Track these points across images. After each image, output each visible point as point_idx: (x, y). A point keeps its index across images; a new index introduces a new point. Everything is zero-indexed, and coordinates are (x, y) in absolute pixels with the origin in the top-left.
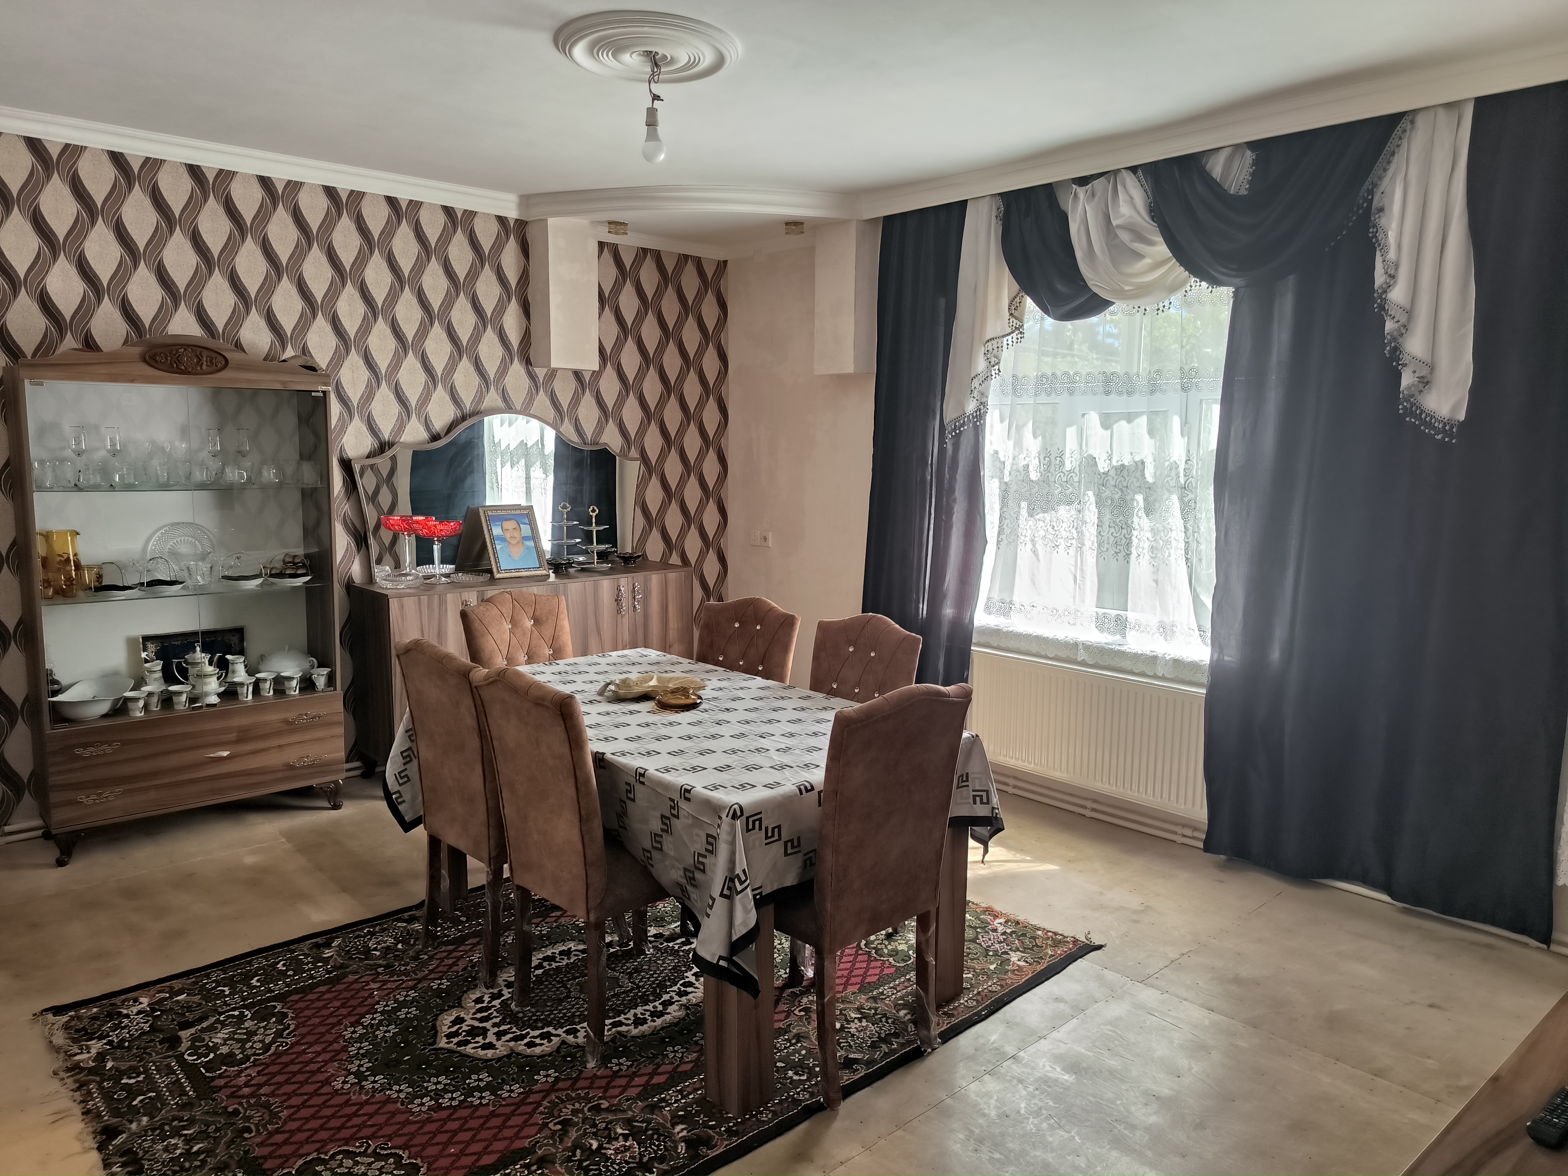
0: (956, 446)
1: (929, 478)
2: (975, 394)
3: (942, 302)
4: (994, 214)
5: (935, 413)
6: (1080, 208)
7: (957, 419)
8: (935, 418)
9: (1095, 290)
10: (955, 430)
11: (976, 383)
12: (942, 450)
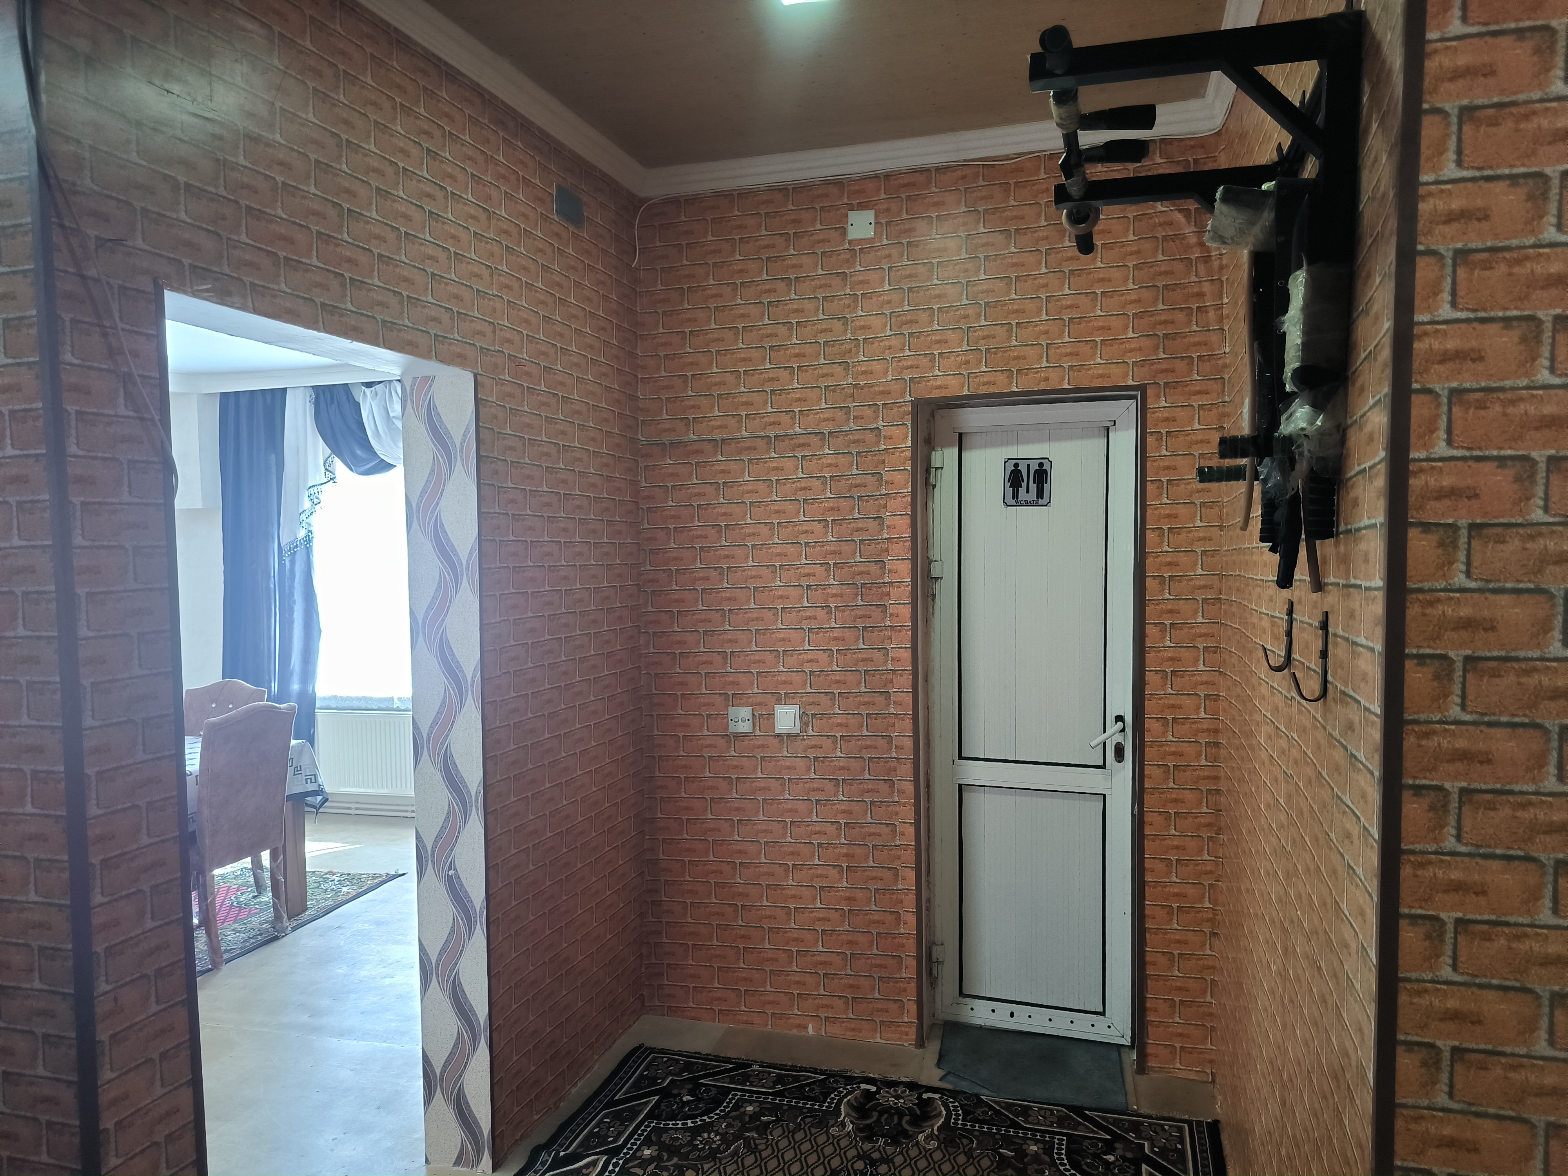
0: (293, 562)
1: (272, 586)
2: (304, 524)
3: (273, 457)
4: (308, 399)
5: (273, 538)
6: (368, 403)
7: (291, 543)
8: (273, 542)
9: (382, 457)
10: (290, 550)
11: (303, 516)
12: (281, 565)
